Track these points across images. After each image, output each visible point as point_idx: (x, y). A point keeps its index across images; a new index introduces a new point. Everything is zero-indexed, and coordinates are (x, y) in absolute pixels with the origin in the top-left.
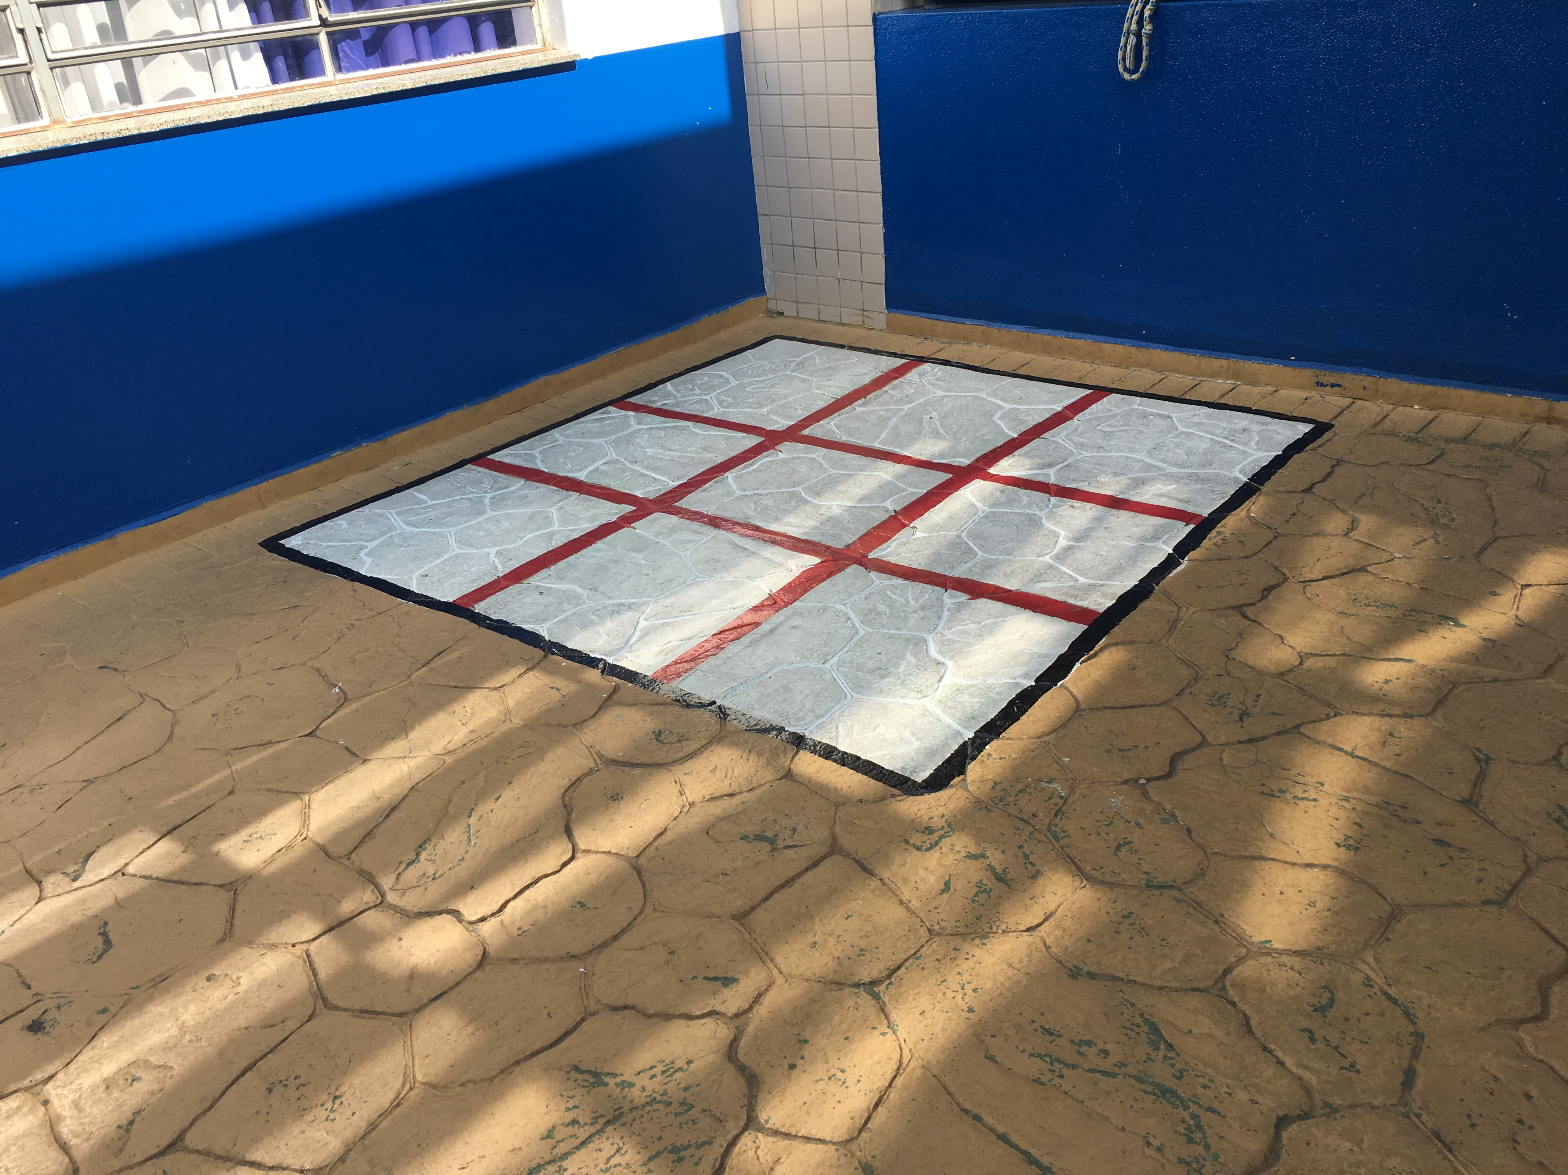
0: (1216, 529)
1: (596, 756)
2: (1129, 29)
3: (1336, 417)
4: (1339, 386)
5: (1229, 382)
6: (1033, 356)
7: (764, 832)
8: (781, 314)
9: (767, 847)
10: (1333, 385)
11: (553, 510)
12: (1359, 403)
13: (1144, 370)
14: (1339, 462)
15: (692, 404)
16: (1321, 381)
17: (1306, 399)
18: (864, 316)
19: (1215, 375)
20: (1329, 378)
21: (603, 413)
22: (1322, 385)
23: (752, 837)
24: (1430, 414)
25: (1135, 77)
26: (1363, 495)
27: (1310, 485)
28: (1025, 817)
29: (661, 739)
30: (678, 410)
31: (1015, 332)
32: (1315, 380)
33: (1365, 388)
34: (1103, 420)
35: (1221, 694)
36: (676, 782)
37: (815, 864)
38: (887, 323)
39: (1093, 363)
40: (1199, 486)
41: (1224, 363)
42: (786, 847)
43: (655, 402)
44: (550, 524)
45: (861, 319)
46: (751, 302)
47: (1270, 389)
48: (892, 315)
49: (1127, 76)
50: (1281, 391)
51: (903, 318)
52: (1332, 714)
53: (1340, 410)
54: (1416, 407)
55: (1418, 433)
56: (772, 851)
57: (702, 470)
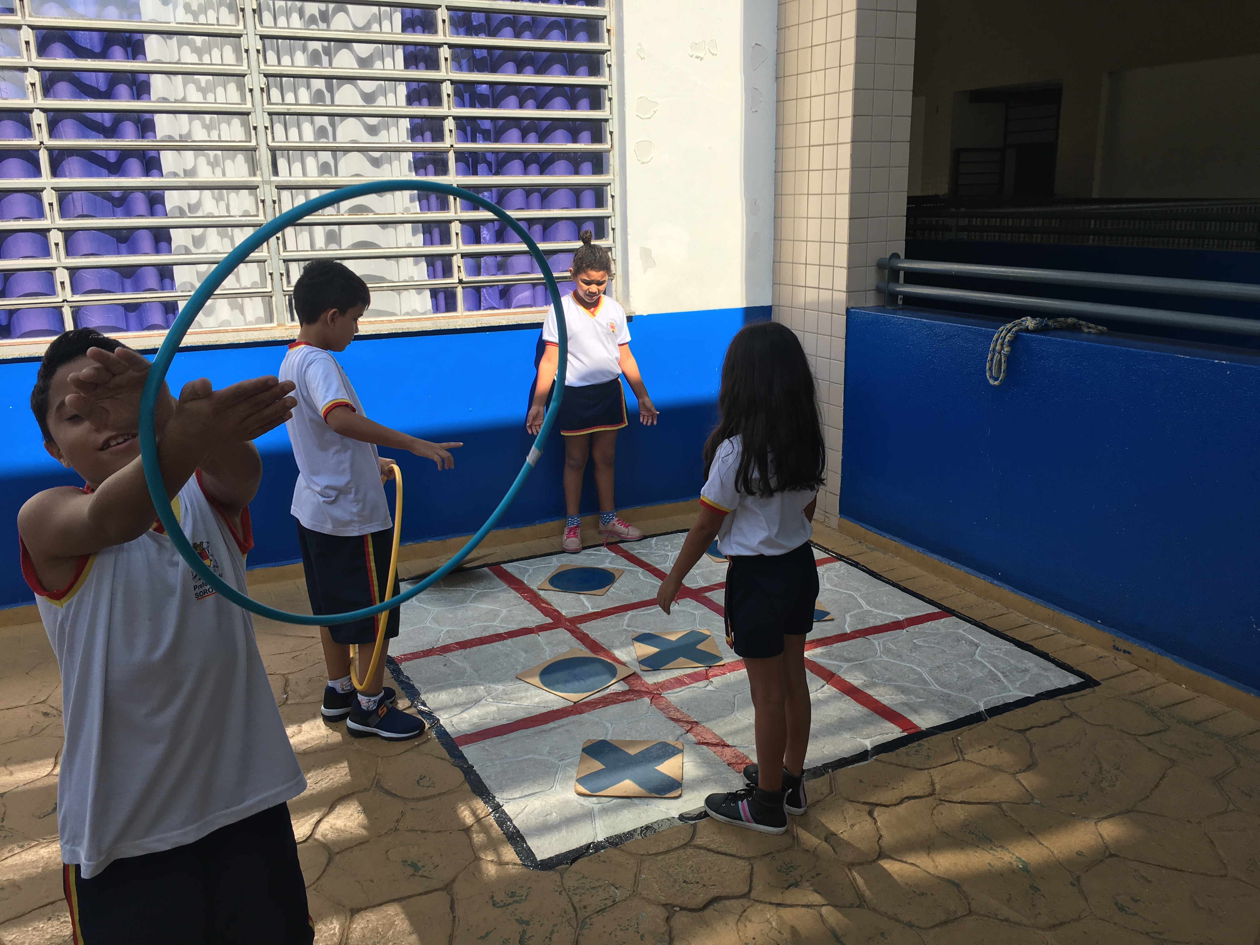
0: (920, 742)
1: (376, 781)
2: (994, 349)
3: (1109, 678)
4: (1129, 653)
5: (1053, 629)
6: (925, 573)
7: (419, 861)
9: (410, 871)
10: (1125, 652)
11: (504, 611)
12: (1142, 671)
13: (997, 604)
14: (1072, 715)
15: (655, 556)
16: (1117, 646)
17: (1101, 657)
18: (826, 516)
20: (1123, 644)
21: (596, 550)
22: (1117, 649)
23: (409, 863)
24: (1189, 695)
25: (996, 383)
26: (1062, 746)
27: (1029, 726)
28: (577, 906)
29: (420, 781)
30: (643, 559)
32: (1113, 644)
33: (1147, 661)
34: (925, 635)
35: (793, 865)
36: (402, 812)
37: (426, 893)
38: (839, 525)
39: (964, 589)
40: (942, 705)
41: (1051, 612)
42: (422, 876)
43: (635, 549)
44: (494, 620)
47: (1080, 642)
48: (842, 519)
49: (991, 382)
50: (1087, 646)
51: (848, 523)
53: (1120, 673)
54: (1184, 686)
55: (1162, 708)
56: (412, 875)
57: (617, 605)
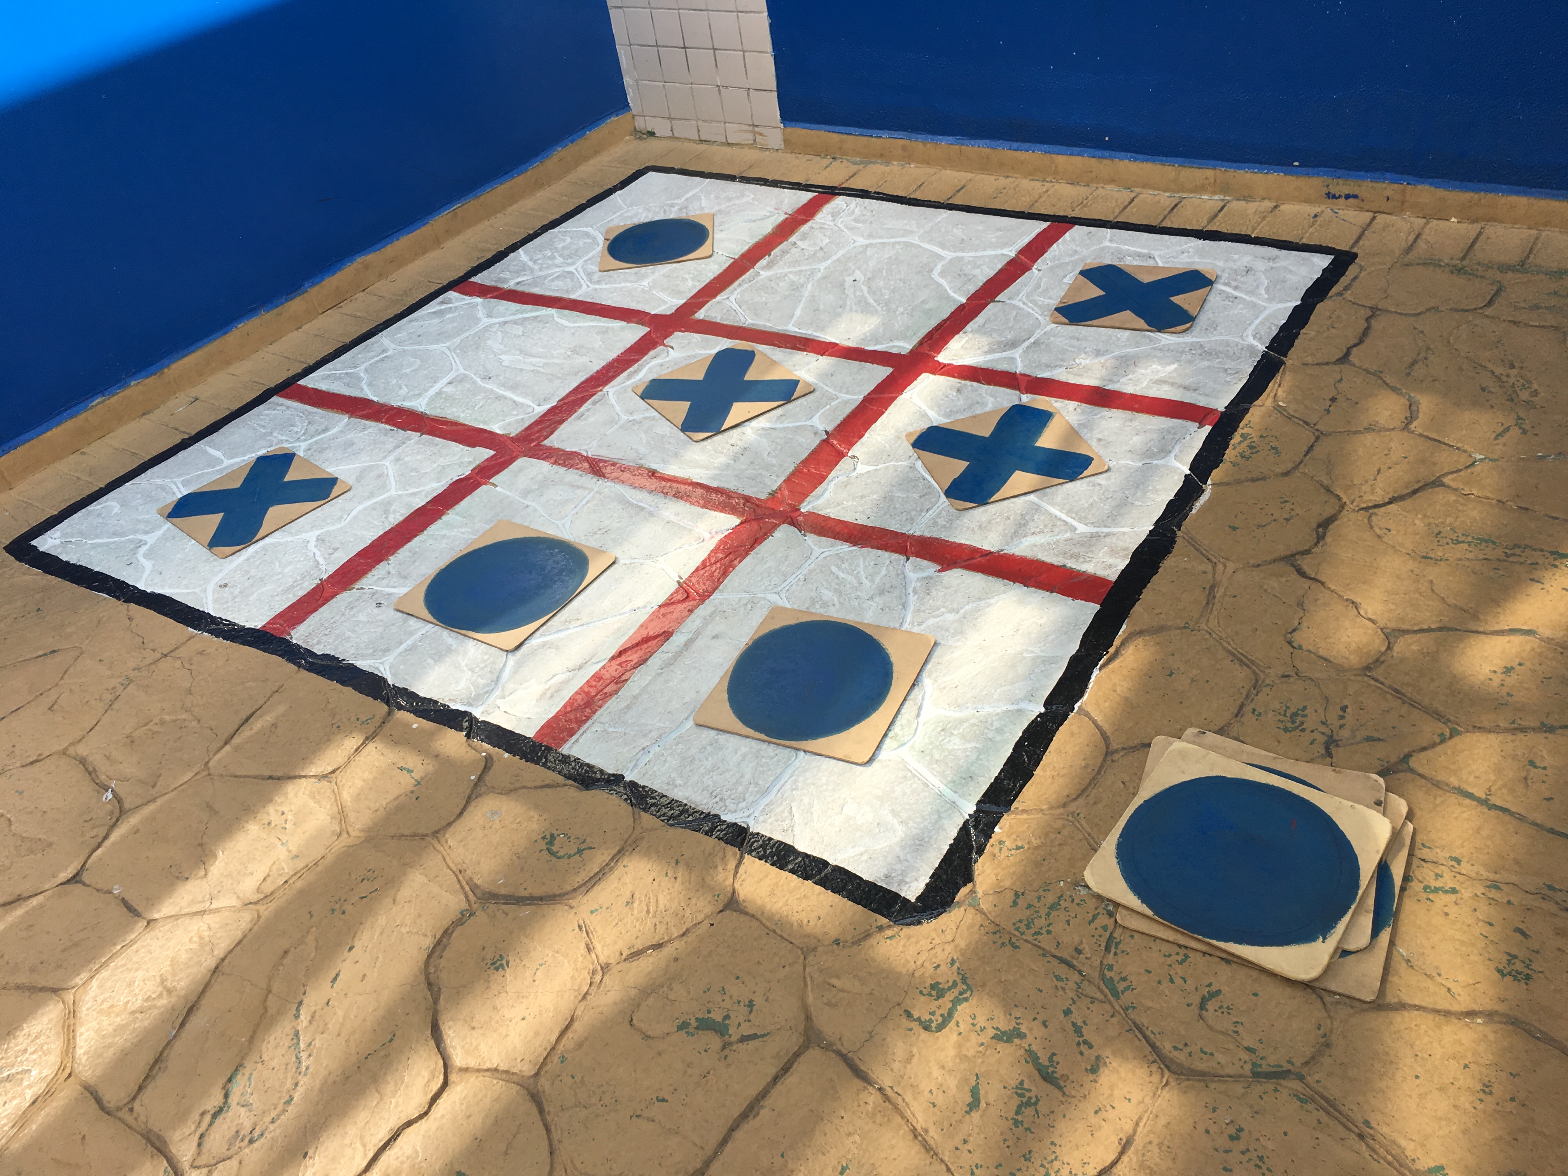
0: (1240, 431)
1: (467, 888)
3: (1357, 241)
4: (1355, 197)
5: (1216, 197)
6: (969, 176)
7: (709, 1012)
8: (652, 134)
9: (714, 1041)
10: (1347, 197)
11: (387, 463)
12: (1380, 218)
13: (1109, 187)
14: (1374, 312)
15: (553, 280)
16: (1332, 192)
17: (1316, 216)
18: (755, 133)
19: (1200, 189)
20: (1342, 187)
21: (442, 303)
22: (1334, 197)
23: (694, 1023)
24: (1472, 230)
26: (1414, 362)
27: (1345, 351)
28: (1065, 955)
29: (555, 849)
30: (536, 291)
31: (945, 146)
32: (1325, 190)
33: (1388, 199)
34: (1069, 268)
35: (1293, 709)
36: (580, 927)
37: (786, 1069)
38: (785, 141)
39: (1044, 180)
40: (1206, 363)
41: (1210, 173)
42: (744, 1039)
43: (506, 281)
44: (384, 488)
45: (750, 136)
46: (613, 122)
47: (1268, 204)
48: (789, 130)
50: (1283, 207)
51: (803, 133)
52: (1448, 734)
53: (1360, 230)
54: (1453, 220)
55: (1463, 258)
56: (724, 1048)
57: (574, 384)
